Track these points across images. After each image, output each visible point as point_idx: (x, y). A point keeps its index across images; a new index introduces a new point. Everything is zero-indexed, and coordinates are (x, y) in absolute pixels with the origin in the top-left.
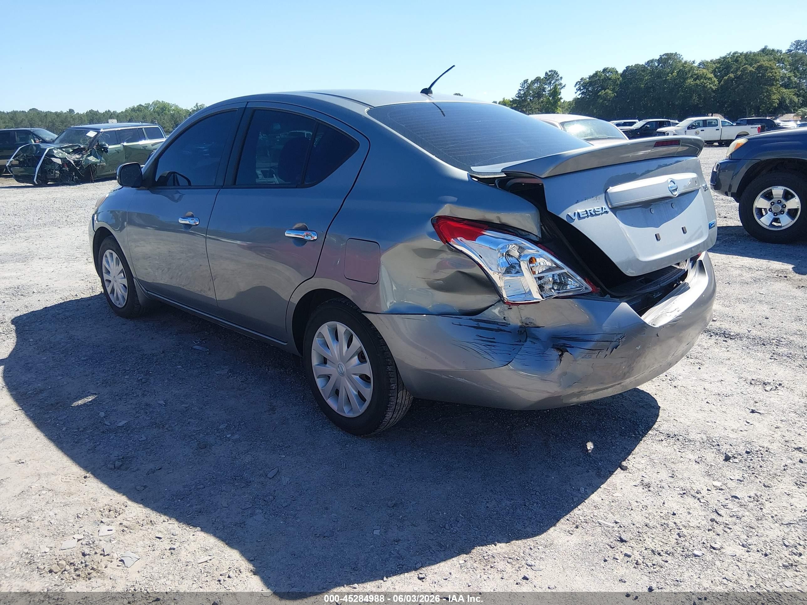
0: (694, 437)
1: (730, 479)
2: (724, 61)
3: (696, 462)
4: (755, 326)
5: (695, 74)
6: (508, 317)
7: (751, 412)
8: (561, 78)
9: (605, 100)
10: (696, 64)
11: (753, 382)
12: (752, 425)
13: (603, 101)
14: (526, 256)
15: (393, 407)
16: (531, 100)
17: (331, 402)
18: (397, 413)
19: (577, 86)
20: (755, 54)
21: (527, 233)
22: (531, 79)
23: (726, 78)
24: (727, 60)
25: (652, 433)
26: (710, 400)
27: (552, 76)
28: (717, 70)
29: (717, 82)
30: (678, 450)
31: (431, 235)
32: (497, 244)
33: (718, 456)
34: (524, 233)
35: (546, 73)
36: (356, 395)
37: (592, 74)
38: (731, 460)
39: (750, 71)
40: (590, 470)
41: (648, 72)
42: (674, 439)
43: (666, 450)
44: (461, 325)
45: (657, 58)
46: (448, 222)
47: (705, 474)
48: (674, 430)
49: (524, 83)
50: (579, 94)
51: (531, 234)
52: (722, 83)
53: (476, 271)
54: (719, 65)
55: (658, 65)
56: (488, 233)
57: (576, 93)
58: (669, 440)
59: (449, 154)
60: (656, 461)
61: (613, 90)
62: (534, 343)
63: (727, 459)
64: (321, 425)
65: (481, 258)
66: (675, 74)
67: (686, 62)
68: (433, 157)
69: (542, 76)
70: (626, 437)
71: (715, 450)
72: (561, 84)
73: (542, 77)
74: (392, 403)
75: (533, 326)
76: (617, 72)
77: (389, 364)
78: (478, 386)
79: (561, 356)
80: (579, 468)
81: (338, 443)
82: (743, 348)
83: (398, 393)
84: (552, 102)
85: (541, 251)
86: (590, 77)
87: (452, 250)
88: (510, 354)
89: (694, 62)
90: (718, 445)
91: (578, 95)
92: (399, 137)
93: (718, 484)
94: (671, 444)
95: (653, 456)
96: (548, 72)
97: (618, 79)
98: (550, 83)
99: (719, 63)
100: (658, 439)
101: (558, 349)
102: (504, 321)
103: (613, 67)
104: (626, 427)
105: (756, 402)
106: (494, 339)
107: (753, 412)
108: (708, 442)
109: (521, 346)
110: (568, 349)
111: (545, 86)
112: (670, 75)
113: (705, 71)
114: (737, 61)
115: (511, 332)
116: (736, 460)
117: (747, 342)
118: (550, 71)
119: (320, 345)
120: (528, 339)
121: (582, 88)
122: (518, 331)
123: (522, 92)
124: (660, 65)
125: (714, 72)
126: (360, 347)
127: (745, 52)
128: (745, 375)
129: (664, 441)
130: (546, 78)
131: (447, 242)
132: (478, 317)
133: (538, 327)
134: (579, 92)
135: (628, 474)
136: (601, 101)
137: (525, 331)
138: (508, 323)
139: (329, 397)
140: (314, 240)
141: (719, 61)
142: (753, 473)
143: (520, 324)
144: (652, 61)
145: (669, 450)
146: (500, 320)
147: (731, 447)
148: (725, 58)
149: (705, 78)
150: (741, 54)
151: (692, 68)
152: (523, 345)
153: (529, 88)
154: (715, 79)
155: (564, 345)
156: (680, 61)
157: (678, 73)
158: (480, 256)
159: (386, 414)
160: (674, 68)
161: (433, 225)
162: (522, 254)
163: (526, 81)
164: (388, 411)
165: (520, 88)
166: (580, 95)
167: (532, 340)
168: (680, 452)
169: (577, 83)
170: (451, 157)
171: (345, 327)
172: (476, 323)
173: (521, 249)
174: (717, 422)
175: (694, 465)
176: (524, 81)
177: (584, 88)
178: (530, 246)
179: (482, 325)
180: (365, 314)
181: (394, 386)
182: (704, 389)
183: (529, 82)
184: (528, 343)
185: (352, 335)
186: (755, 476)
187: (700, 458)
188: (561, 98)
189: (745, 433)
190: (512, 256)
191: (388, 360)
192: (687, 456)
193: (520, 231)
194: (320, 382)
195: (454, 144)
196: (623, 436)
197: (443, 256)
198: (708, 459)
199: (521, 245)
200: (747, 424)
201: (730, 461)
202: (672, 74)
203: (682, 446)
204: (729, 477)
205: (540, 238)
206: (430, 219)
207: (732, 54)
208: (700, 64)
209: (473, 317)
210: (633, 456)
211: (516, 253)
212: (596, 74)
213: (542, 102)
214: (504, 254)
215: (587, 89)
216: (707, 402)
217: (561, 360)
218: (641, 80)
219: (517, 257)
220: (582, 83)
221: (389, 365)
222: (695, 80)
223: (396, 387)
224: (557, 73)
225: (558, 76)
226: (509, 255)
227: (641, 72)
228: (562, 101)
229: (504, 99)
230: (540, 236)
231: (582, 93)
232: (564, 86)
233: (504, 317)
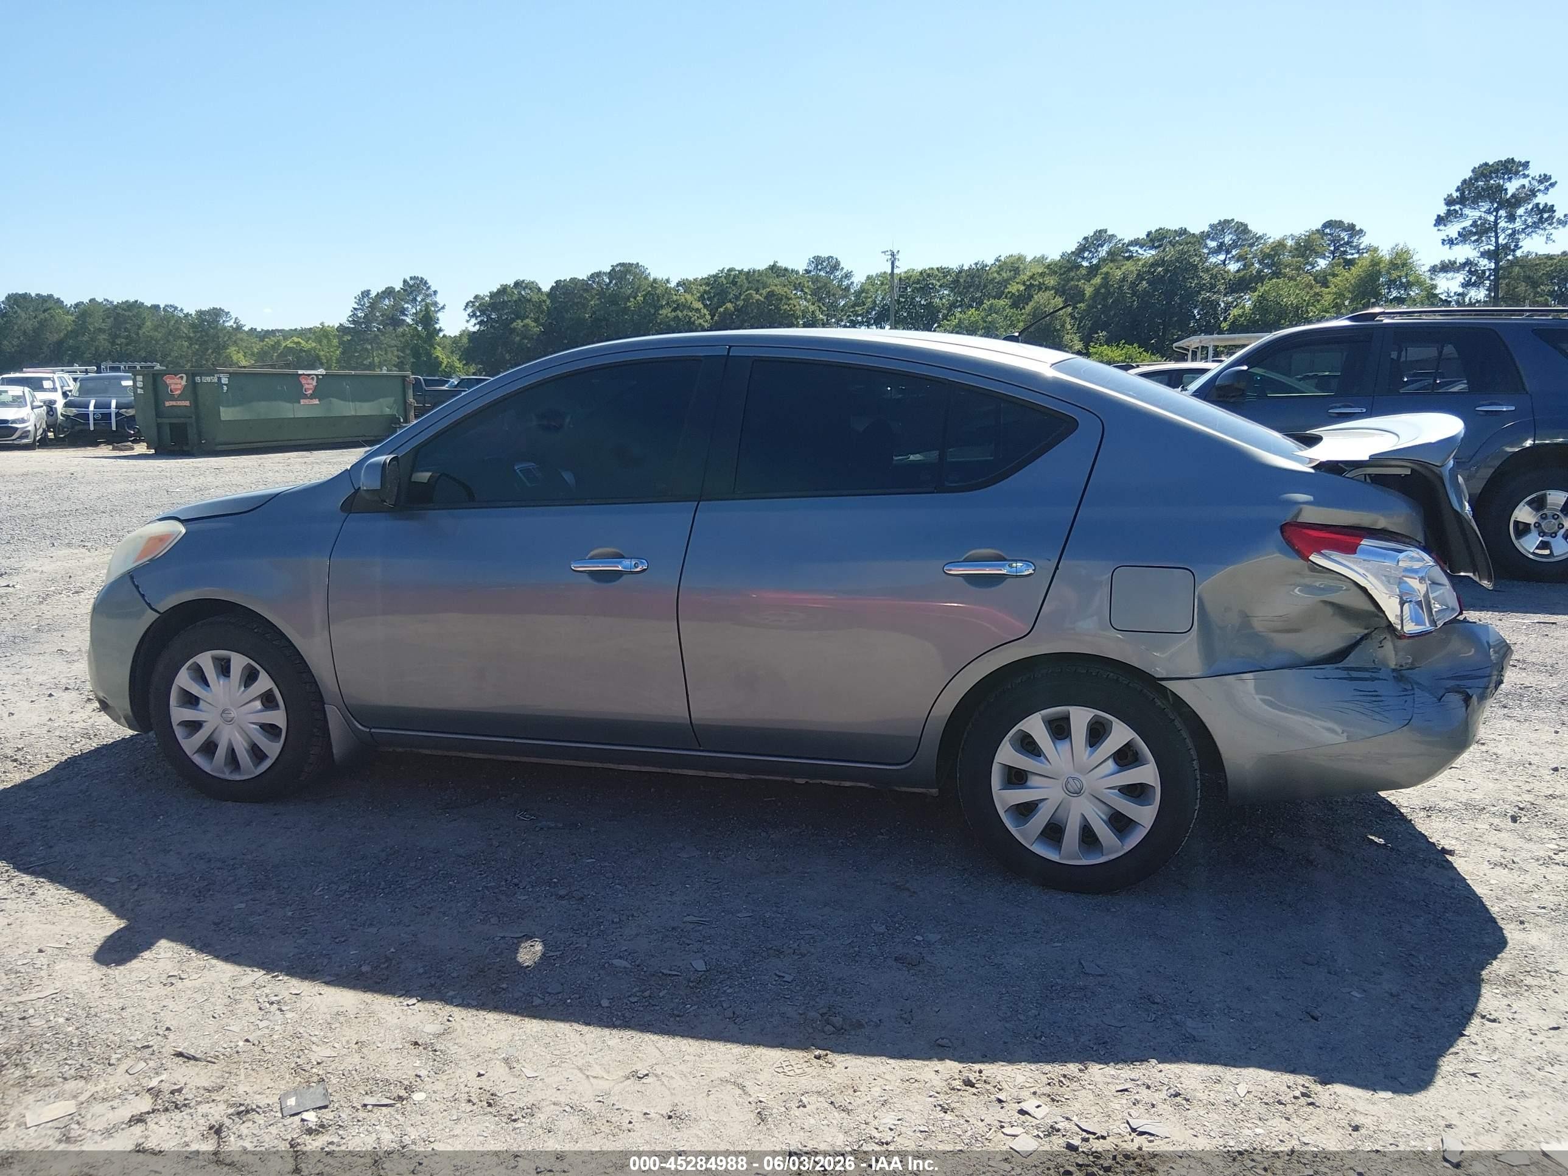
2: (715, 281)
5: (674, 302)
8: (435, 292)
9: (525, 337)
10: (673, 284)
13: (521, 340)
16: (379, 329)
19: (470, 310)
20: (760, 273)
22: (375, 290)
23: (722, 310)
24: (720, 280)
27: (415, 287)
28: (706, 296)
29: (708, 317)
31: (1280, 550)
33: (1502, 819)
35: (405, 281)
37: (495, 290)
39: (758, 300)
40: (1425, 865)
41: (594, 292)
45: (608, 269)
47: (1523, 839)
49: (363, 297)
50: (475, 324)
52: (716, 318)
54: (707, 288)
55: (611, 282)
57: (468, 321)
61: (536, 320)
63: (1514, 820)
66: (640, 298)
67: (655, 280)
69: (398, 286)
70: (1391, 821)
71: (1490, 814)
72: (435, 304)
73: (397, 289)
76: (539, 289)
84: (424, 334)
86: (492, 295)
89: (668, 281)
90: (1484, 808)
91: (473, 326)
93: (1552, 846)
96: (408, 279)
97: (544, 301)
98: (415, 299)
99: (708, 284)
103: (532, 280)
111: (406, 306)
112: (632, 299)
113: (688, 297)
114: (734, 283)
116: (1524, 820)
118: (411, 278)
121: (478, 314)
123: (360, 314)
124: (614, 282)
125: (701, 299)
127: (746, 270)
130: (405, 290)
131: (1304, 558)
134: (473, 321)
136: (518, 339)
141: (706, 281)
144: (599, 274)
147: (1496, 808)
148: (715, 276)
149: (690, 309)
150: (741, 272)
151: (668, 291)
153: (373, 305)
154: (705, 311)
156: (646, 278)
157: (645, 296)
160: (638, 288)
161: (1283, 534)
163: (366, 294)
165: (356, 306)
166: (477, 327)
169: (467, 304)
176: (362, 293)
177: (483, 313)
183: (373, 294)
188: (440, 330)
189: (1479, 791)
196: (1385, 821)
198: (1498, 824)
201: (1520, 822)
202: (635, 298)
204: (1546, 837)
207: (726, 271)
208: (678, 284)
212: (504, 290)
213: (403, 335)
215: (489, 316)
218: (584, 306)
220: (477, 304)
222: (674, 310)
224: (426, 283)
225: (429, 288)
227: (581, 292)
228: (441, 335)
229: (322, 324)
231: (481, 323)
232: (443, 308)
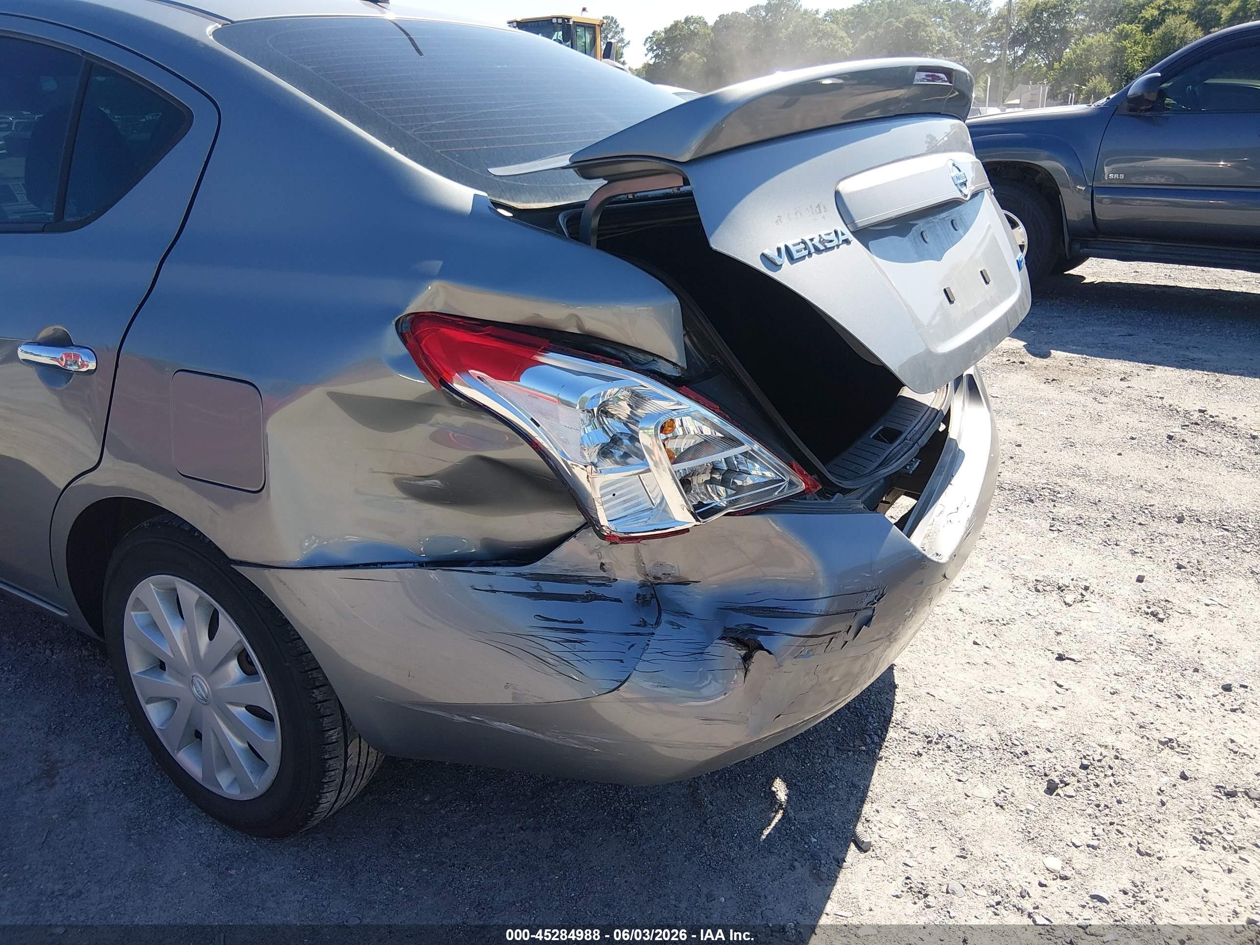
0: (976, 737)
1: (1074, 844)
3: (997, 805)
4: (1004, 463)
5: (820, 31)
6: (610, 564)
7: (1057, 659)
8: (622, 30)
10: (821, 15)
11: (1040, 587)
12: (1069, 692)
14: (650, 417)
15: (338, 781)
17: (187, 760)
18: (349, 787)
19: (648, 45)
21: (651, 358)
23: (863, 37)
24: (863, 10)
25: (895, 736)
26: (978, 635)
27: (608, 25)
28: (850, 25)
30: (955, 776)
31: (398, 364)
32: (578, 390)
33: (1032, 782)
34: (641, 357)
35: (602, 19)
36: (243, 750)
37: (669, 26)
38: (1059, 791)
39: (897, 28)
40: (796, 864)
42: (940, 746)
43: (930, 779)
44: (494, 591)
46: (442, 330)
47: (1021, 836)
48: (935, 723)
50: (652, 58)
51: (660, 360)
53: (522, 454)
54: (852, 18)
56: (552, 360)
57: (646, 55)
58: (931, 752)
59: (432, 144)
60: (921, 815)
62: (679, 626)
63: (1051, 789)
64: (168, 813)
65: (538, 425)
66: (791, 29)
67: (806, 11)
68: (391, 151)
70: (850, 754)
71: (1023, 767)
72: (622, 41)
74: (333, 773)
75: (674, 581)
76: (706, 24)
77: (317, 684)
78: (547, 738)
79: (747, 659)
80: (772, 859)
81: (209, 866)
82: (1000, 510)
83: (346, 747)
85: (688, 404)
86: (667, 31)
87: (457, 404)
88: (622, 661)
89: (818, 12)
90: (1026, 753)
91: (650, 60)
92: (291, 94)
93: (1055, 863)
94: (939, 761)
95: (913, 802)
97: (709, 34)
98: (606, 37)
99: (852, 14)
100: (910, 750)
101: (739, 642)
102: (602, 574)
103: (700, 16)
104: (844, 728)
105: (1059, 634)
106: (581, 622)
107: (1060, 658)
108: (1005, 747)
109: (648, 638)
110: (760, 638)
113: (834, 26)
115: (619, 601)
116: (1069, 790)
117: (1002, 498)
118: (607, 17)
119: (142, 628)
120: (665, 617)
121: (655, 48)
122: (638, 595)
125: (846, 27)
126: (240, 642)
128: (1019, 571)
129: (925, 756)
131: (443, 382)
132: (539, 566)
133: (686, 583)
134: (651, 55)
135: (875, 862)
136: (684, 69)
137: (654, 596)
138: (612, 577)
139: (179, 750)
140: (90, 372)
142: (1112, 824)
143: (640, 578)
145: (937, 779)
146: (591, 571)
147: (1049, 755)
149: (835, 38)
151: (816, 21)
152: (653, 634)
154: (848, 39)
155: (752, 629)
156: (799, 10)
157: (795, 27)
158: (532, 419)
159: (320, 798)
160: (791, 19)
161: (402, 336)
162: (640, 412)
164: (324, 791)
166: (654, 60)
167: (672, 618)
168: (960, 781)
169: (647, 39)
170: (439, 151)
171: (199, 593)
172: (533, 583)
173: (637, 399)
174: (1006, 690)
175: (994, 813)
177: (658, 47)
178: (659, 391)
179: (548, 587)
180: (241, 569)
181: (334, 735)
182: (961, 610)
184: (664, 629)
185: (215, 614)
186: (1118, 830)
187: (1002, 794)
189: (1061, 713)
190: (612, 416)
191: (315, 675)
192: (976, 792)
193: (632, 353)
194: (155, 713)
195: (443, 117)
196: (843, 751)
197: (440, 418)
198: (1017, 794)
199: (639, 389)
200: (1059, 690)
201: (1058, 795)
203: (961, 764)
204: (1068, 838)
205: (682, 368)
206: (394, 323)
208: (826, 15)
209: (526, 569)
210: (875, 806)
211: (623, 410)
212: (676, 25)
214: (595, 410)
215: (663, 50)
216: (975, 643)
217: (747, 671)
219: (624, 417)
220: (654, 39)
221: (317, 687)
222: (820, 39)
223: (342, 734)
224: (615, 21)
225: (618, 26)
226: (607, 414)
230: (685, 366)
231: (656, 56)
232: (628, 43)
233: (602, 564)
